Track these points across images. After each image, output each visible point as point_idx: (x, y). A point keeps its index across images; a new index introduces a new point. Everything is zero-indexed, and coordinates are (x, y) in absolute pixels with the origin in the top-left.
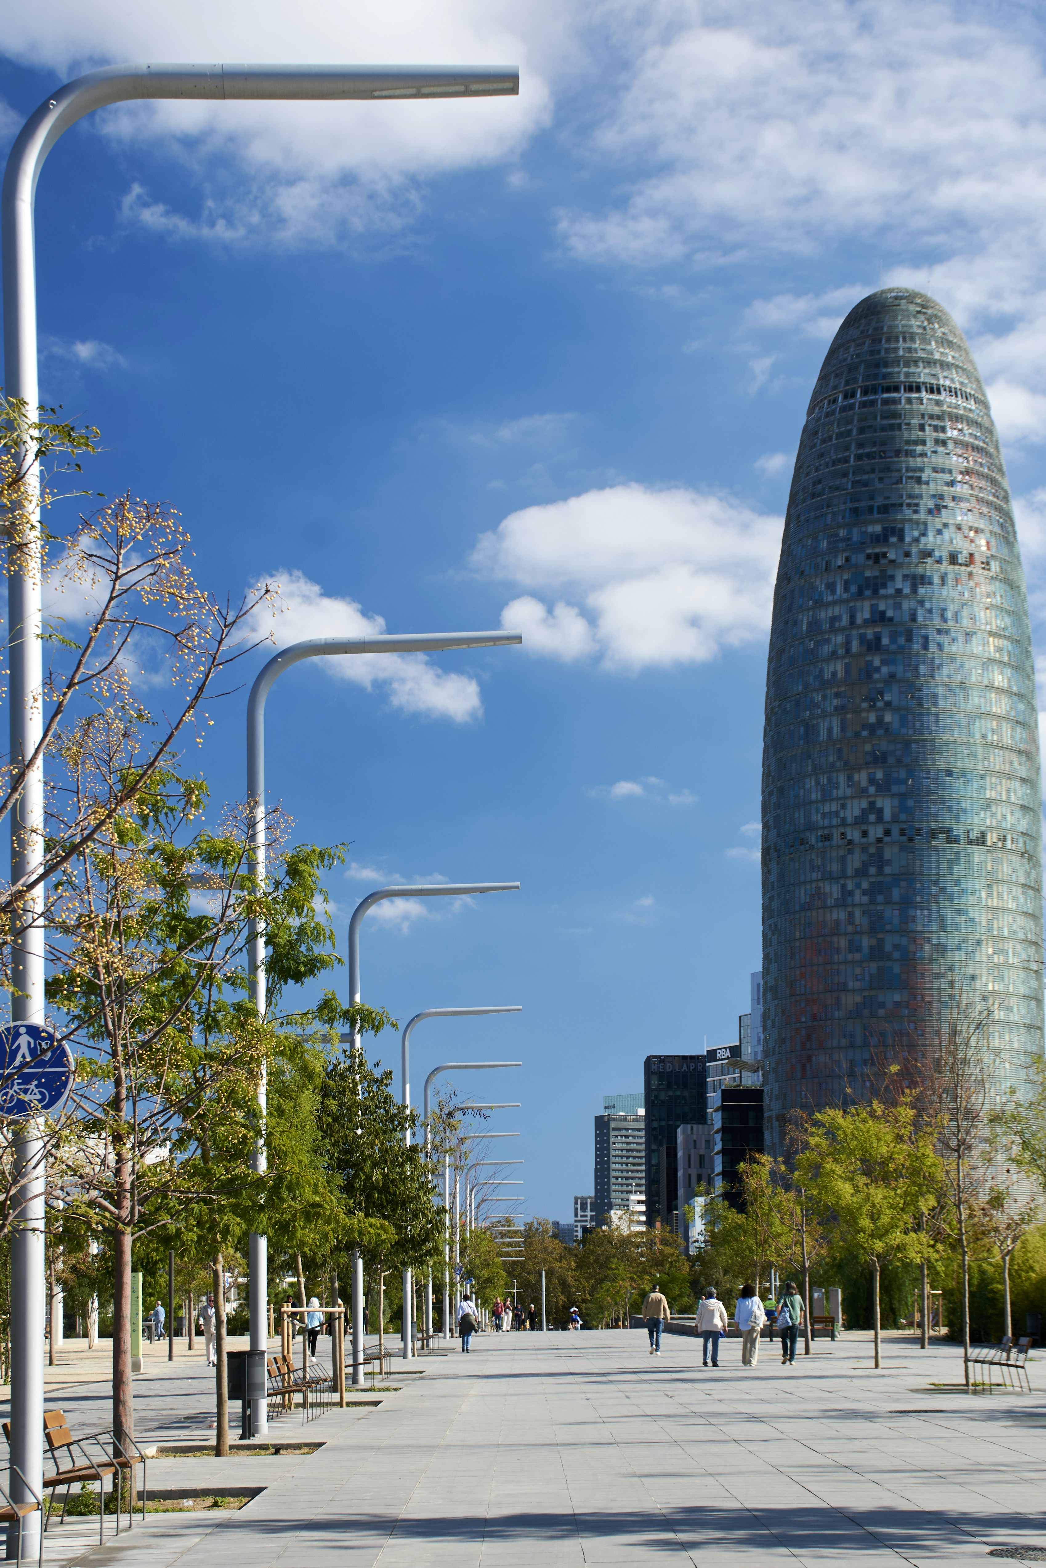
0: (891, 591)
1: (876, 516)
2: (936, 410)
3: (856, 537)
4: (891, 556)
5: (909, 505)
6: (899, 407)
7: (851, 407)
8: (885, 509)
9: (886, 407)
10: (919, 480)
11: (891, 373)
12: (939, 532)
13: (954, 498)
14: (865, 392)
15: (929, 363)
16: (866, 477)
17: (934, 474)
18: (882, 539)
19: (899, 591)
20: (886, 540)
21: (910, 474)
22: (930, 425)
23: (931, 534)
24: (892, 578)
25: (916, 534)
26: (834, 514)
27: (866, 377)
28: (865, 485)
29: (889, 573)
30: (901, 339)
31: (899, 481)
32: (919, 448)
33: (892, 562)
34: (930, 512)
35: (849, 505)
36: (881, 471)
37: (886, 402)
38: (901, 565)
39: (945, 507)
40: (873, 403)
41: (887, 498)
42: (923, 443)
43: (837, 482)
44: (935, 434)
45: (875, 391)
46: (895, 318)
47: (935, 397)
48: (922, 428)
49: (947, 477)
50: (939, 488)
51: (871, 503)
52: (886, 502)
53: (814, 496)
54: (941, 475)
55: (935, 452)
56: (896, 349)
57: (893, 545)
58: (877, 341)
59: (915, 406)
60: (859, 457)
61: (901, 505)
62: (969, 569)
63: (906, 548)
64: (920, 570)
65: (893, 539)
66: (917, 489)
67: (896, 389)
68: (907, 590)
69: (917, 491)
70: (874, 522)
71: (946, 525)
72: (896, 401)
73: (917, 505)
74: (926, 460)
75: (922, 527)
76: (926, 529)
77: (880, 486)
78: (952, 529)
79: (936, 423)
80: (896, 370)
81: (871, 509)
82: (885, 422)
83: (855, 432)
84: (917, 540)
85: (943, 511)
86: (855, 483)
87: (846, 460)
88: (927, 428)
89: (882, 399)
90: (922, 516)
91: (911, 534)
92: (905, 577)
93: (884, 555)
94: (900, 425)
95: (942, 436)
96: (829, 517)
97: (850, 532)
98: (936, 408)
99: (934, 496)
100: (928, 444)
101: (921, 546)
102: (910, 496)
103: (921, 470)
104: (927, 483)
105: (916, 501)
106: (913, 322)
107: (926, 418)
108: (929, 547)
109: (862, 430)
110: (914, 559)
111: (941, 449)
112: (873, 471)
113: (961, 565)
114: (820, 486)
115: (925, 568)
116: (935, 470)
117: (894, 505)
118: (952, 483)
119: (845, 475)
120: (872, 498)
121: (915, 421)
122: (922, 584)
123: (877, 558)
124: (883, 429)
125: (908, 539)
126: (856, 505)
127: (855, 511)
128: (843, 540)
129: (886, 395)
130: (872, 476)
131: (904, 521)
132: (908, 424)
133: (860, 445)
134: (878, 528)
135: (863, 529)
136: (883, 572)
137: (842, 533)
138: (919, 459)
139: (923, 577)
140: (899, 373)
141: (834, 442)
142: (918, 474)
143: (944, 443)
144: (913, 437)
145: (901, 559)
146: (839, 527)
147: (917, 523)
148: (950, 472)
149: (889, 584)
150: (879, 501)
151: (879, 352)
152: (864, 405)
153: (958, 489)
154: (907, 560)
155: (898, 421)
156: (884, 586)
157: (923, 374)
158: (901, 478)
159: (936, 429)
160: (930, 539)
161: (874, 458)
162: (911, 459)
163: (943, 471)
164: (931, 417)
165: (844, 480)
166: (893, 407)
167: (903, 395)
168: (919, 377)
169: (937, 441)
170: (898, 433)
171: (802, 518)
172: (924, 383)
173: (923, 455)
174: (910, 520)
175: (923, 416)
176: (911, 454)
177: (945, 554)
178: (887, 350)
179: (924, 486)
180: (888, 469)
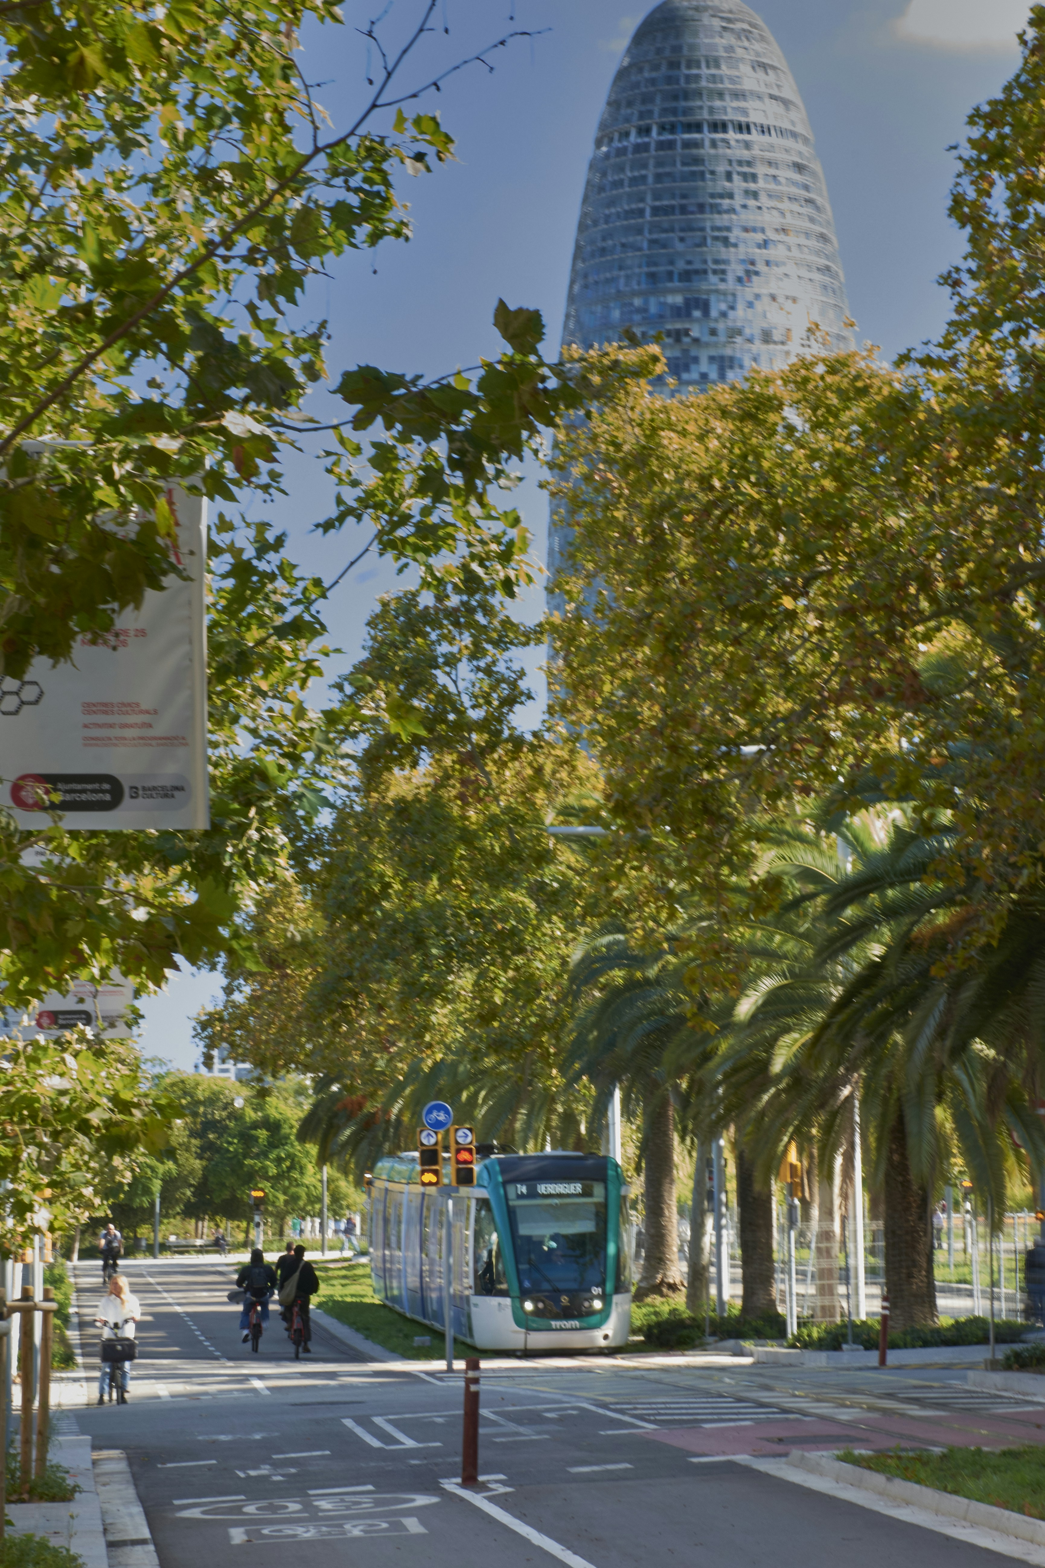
0: (695, 376)
1: (677, 284)
2: (745, 154)
3: (653, 309)
4: (695, 333)
5: (715, 272)
6: (702, 151)
7: (645, 147)
8: (687, 276)
9: (687, 151)
10: (726, 241)
11: (691, 109)
12: (750, 305)
13: (768, 263)
14: (662, 128)
15: (738, 95)
16: (664, 235)
17: (745, 235)
18: (683, 312)
19: (704, 376)
20: (689, 315)
21: (716, 234)
22: (739, 173)
23: (740, 306)
24: (696, 360)
25: (723, 307)
26: (628, 277)
27: (664, 111)
28: (664, 246)
29: (693, 353)
30: (703, 65)
31: (703, 243)
32: (726, 202)
33: (696, 340)
34: (740, 280)
35: (646, 269)
36: (682, 230)
37: (687, 145)
38: (707, 345)
39: (757, 273)
40: (671, 145)
41: (689, 262)
42: (731, 196)
43: (631, 239)
44: (744, 185)
45: (673, 129)
46: (696, 34)
47: (745, 137)
48: (729, 176)
49: (759, 237)
50: (750, 250)
51: (670, 268)
52: (689, 267)
53: (603, 251)
54: (752, 234)
55: (744, 206)
56: (698, 77)
57: (697, 320)
58: (674, 65)
59: (721, 151)
60: (656, 211)
61: (705, 272)
62: (785, 348)
63: (712, 325)
64: (728, 352)
65: (697, 314)
66: (724, 253)
67: (697, 127)
68: (713, 375)
69: (724, 256)
70: (673, 291)
71: (758, 296)
72: (697, 144)
73: (723, 272)
74: (734, 217)
75: (730, 298)
76: (735, 301)
77: (680, 247)
78: (766, 300)
79: (746, 169)
80: (699, 103)
81: (670, 274)
82: (686, 169)
83: (650, 179)
84: (724, 315)
85: (755, 278)
86: (653, 242)
87: (641, 213)
88: (735, 177)
89: (683, 140)
90: (730, 284)
91: (717, 306)
92: (712, 359)
93: (686, 332)
94: (702, 173)
95: (752, 186)
96: (622, 281)
97: (646, 302)
98: (746, 152)
99: (743, 261)
100: (736, 197)
101: (730, 324)
102: (716, 262)
103: (728, 229)
104: (735, 245)
105: (722, 267)
106: (717, 40)
107: (735, 164)
108: (739, 324)
109: (659, 178)
110: (722, 338)
111: (752, 203)
112: (672, 230)
113: (775, 343)
114: (610, 242)
115: (734, 349)
116: (746, 230)
117: (697, 272)
118: (765, 244)
119: (639, 231)
120: (672, 263)
121: (721, 169)
122: (731, 367)
123: (678, 336)
124: (684, 178)
125: (714, 313)
126: (653, 269)
127: (652, 277)
128: (639, 310)
129: (686, 136)
130: (671, 235)
131: (709, 292)
132: (713, 173)
133: (657, 196)
134: (678, 299)
135: (662, 299)
136: (686, 351)
137: (637, 302)
138: (725, 216)
139: (732, 359)
140: (701, 108)
141: (627, 189)
142: (725, 234)
143: (755, 195)
144: (719, 190)
145: (706, 338)
146: (634, 294)
147: (724, 293)
148: (763, 230)
149: (693, 367)
150: (681, 265)
151: (677, 82)
152: (661, 145)
153: (771, 253)
154: (714, 339)
155: (702, 168)
156: (687, 369)
157: (729, 110)
158: (705, 238)
159: (745, 177)
160: (740, 312)
161: (673, 213)
162: (716, 216)
163: (754, 230)
164: (740, 163)
165: (639, 238)
166: (695, 151)
167: (707, 136)
168: (726, 113)
169: (747, 192)
170: (701, 183)
171: (591, 279)
172: (732, 121)
173: (732, 211)
174: (717, 291)
175: (730, 162)
176: (717, 209)
177: (757, 332)
178: (688, 78)
179: (732, 250)
180: (689, 228)
